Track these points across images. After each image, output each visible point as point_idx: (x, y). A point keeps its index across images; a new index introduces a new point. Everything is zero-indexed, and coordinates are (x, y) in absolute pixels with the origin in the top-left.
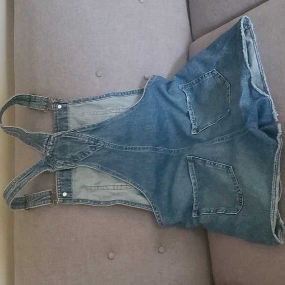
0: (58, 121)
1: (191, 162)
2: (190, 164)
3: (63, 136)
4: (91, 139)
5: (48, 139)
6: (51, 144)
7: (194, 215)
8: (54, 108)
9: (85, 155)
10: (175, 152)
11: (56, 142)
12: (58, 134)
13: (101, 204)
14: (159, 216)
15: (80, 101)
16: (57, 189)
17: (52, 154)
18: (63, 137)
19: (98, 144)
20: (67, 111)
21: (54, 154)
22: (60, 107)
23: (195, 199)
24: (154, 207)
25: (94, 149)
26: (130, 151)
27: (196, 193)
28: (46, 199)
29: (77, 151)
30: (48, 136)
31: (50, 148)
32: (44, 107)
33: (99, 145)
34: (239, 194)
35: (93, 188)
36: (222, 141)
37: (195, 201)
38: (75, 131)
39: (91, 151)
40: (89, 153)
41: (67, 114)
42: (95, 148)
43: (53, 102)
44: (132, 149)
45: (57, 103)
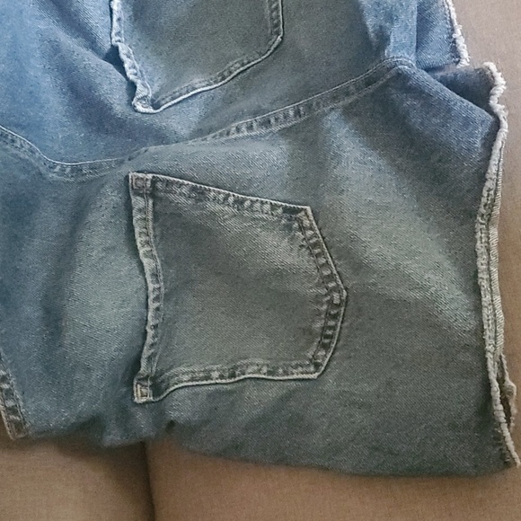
1: (141, 195)
2: (138, 202)
7: (142, 394)
10: (63, 170)
23: (151, 332)
27: (158, 309)
34: (330, 302)
36: (263, 131)
37: (149, 340)
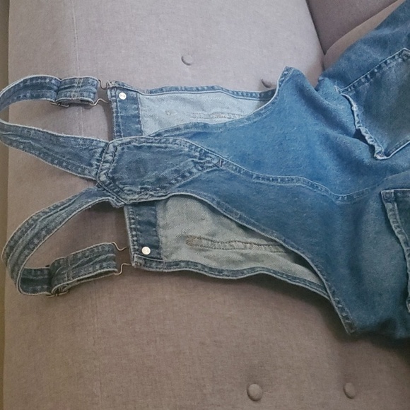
0: (120, 120)
1: (390, 202)
3: (134, 144)
4: (193, 147)
5: (101, 149)
6: (110, 158)
8: (112, 97)
9: (184, 177)
10: (343, 199)
11: (121, 155)
12: (124, 141)
13: (226, 273)
14: (342, 310)
15: (161, 90)
16: (130, 236)
17: (113, 177)
18: (134, 146)
19: (208, 159)
20: (137, 104)
21: (117, 176)
22: (123, 96)
24: (330, 289)
25: (200, 168)
26: (266, 182)
28: (105, 260)
29: (166, 168)
30: (103, 145)
31: (107, 165)
32: (92, 95)
33: (209, 162)
35: (204, 242)
38: (159, 135)
39: (194, 170)
40: (191, 173)
41: (138, 109)
42: (202, 167)
43: (111, 86)
44: (268, 179)
45: (117, 88)
